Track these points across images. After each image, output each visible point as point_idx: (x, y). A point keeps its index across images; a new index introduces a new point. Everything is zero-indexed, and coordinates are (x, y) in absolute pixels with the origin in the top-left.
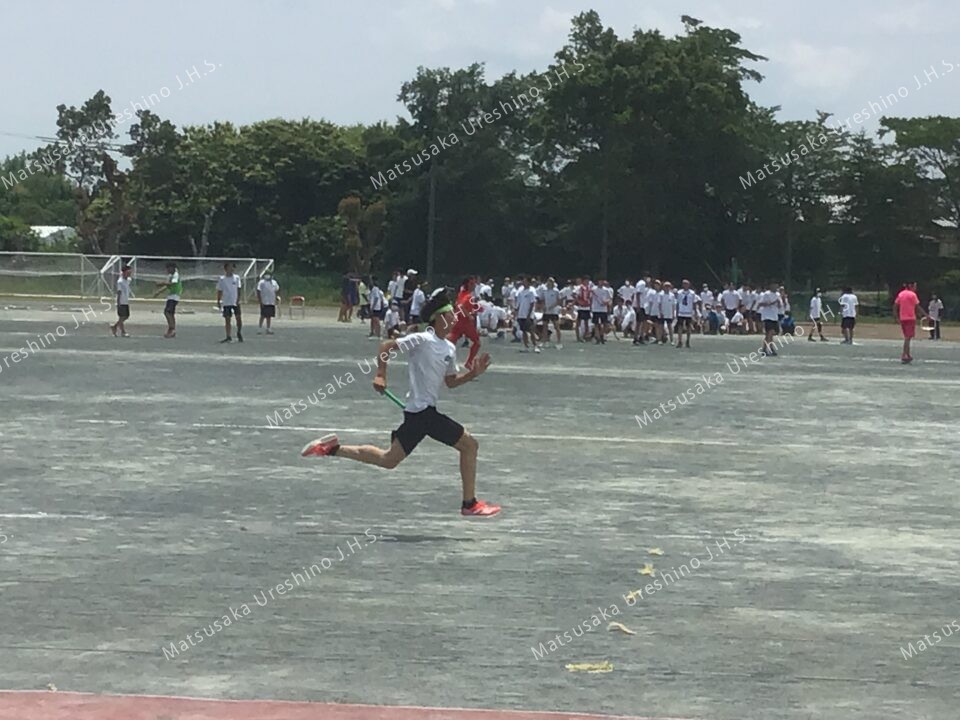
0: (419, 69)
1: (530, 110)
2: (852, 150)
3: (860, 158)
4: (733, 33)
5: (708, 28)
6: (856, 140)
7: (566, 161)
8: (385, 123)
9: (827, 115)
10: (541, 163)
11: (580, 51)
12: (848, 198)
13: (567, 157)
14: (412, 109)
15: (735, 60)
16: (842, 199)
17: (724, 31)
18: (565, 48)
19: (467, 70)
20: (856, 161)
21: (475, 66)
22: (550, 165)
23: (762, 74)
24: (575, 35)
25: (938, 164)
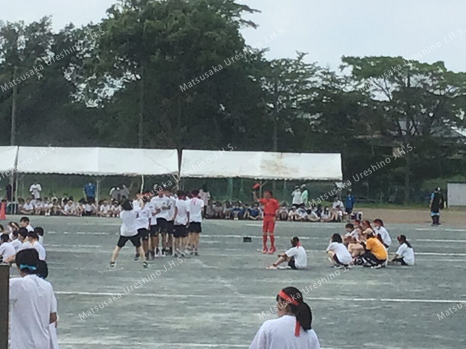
2: (321, 80)
3: (326, 86)
6: (324, 73)
9: (303, 54)
10: (94, 91)
11: (125, 7)
15: (238, 13)
18: (113, 6)
19: (39, 22)
20: (324, 88)
21: (45, 19)
25: (383, 90)
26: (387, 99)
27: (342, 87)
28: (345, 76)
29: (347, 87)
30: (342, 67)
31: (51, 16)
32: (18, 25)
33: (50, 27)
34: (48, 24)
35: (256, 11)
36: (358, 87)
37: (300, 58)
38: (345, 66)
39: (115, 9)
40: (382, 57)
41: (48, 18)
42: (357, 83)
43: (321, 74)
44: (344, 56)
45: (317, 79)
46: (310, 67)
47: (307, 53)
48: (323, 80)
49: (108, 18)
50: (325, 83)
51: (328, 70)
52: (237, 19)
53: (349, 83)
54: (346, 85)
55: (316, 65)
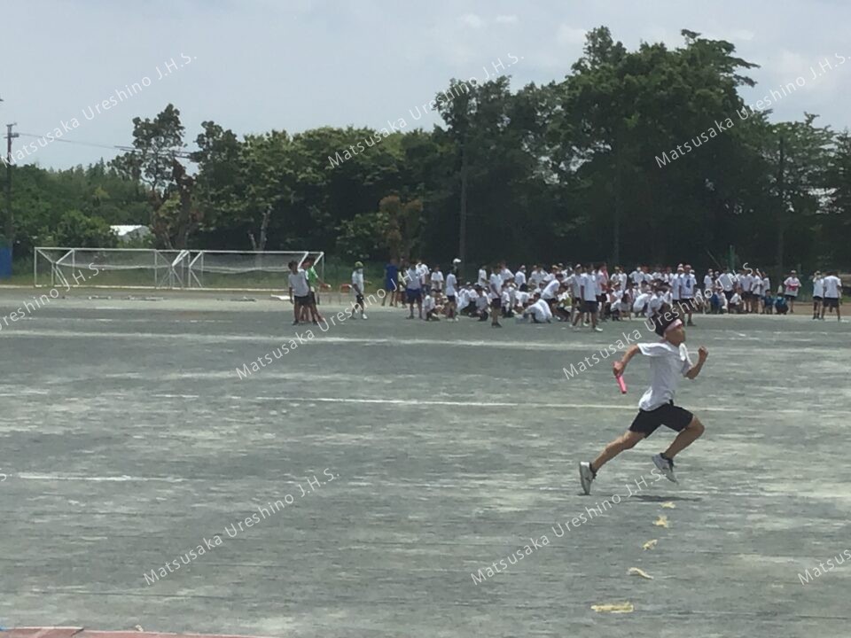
0: (451, 81)
1: (549, 117)
2: (837, 147)
3: (844, 155)
4: (728, 44)
5: (705, 40)
6: (841, 139)
7: (581, 161)
8: (421, 130)
9: (813, 116)
10: (559, 164)
11: (594, 63)
12: (833, 190)
13: (583, 157)
14: (446, 117)
15: (731, 68)
16: (828, 192)
17: (720, 42)
18: (581, 60)
19: (495, 81)
20: (841, 157)
21: (503, 78)
22: (567, 165)
23: (754, 81)
24: (589, 48)
31: (510, 76)
33: (506, 88)
34: (506, 85)
39: (582, 65)
41: (506, 78)
45: (832, 146)
46: (821, 132)
47: (818, 116)
48: (839, 148)
49: (573, 75)
50: (841, 150)
51: (845, 135)
52: (730, 75)
55: (829, 130)
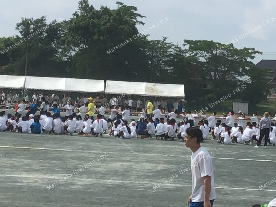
0: (22, 18)
5: (126, 6)
6: (176, 47)
9: (166, 38)
11: (81, 13)
14: (21, 32)
15: (135, 17)
16: (170, 68)
17: (132, 7)
18: (76, 12)
20: (175, 55)
21: (43, 17)
23: (144, 23)
24: (80, 8)
25: (203, 56)
26: (206, 61)
27: (184, 54)
28: (185, 49)
29: (186, 55)
30: (184, 45)
31: (46, 16)
32: (30, 20)
33: (45, 21)
34: (45, 20)
35: (144, 17)
36: (192, 55)
37: (164, 40)
38: (186, 45)
39: (77, 14)
40: (204, 40)
41: (45, 17)
42: (191, 52)
43: (174, 48)
44: (185, 40)
45: (172, 50)
46: (169, 44)
47: (168, 38)
48: (175, 51)
49: (73, 18)
50: (176, 52)
51: (178, 46)
52: (135, 20)
53: (187, 53)
54: (186, 54)
55: (172, 44)
